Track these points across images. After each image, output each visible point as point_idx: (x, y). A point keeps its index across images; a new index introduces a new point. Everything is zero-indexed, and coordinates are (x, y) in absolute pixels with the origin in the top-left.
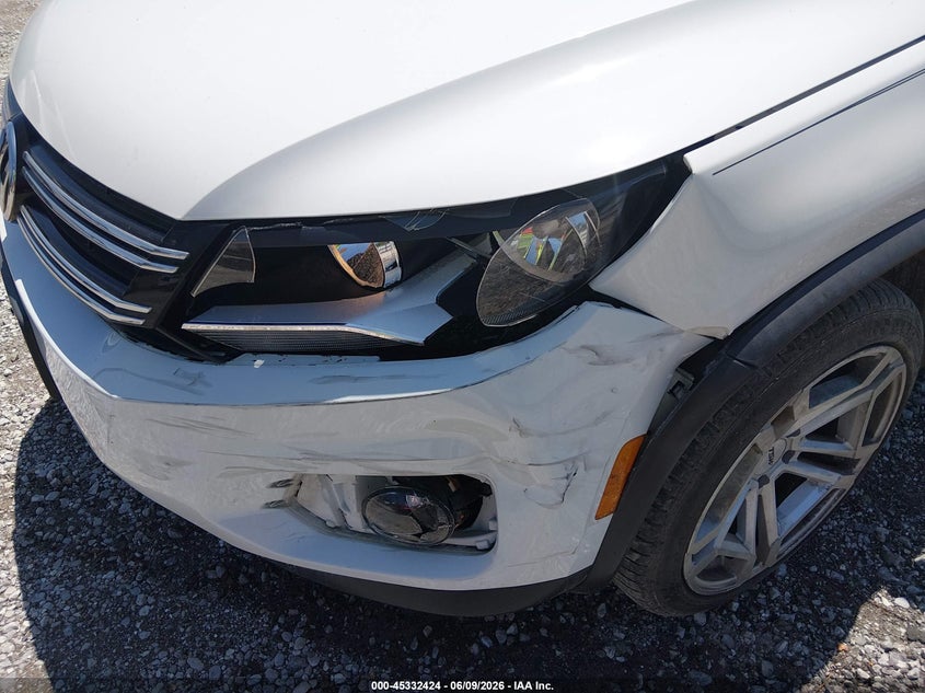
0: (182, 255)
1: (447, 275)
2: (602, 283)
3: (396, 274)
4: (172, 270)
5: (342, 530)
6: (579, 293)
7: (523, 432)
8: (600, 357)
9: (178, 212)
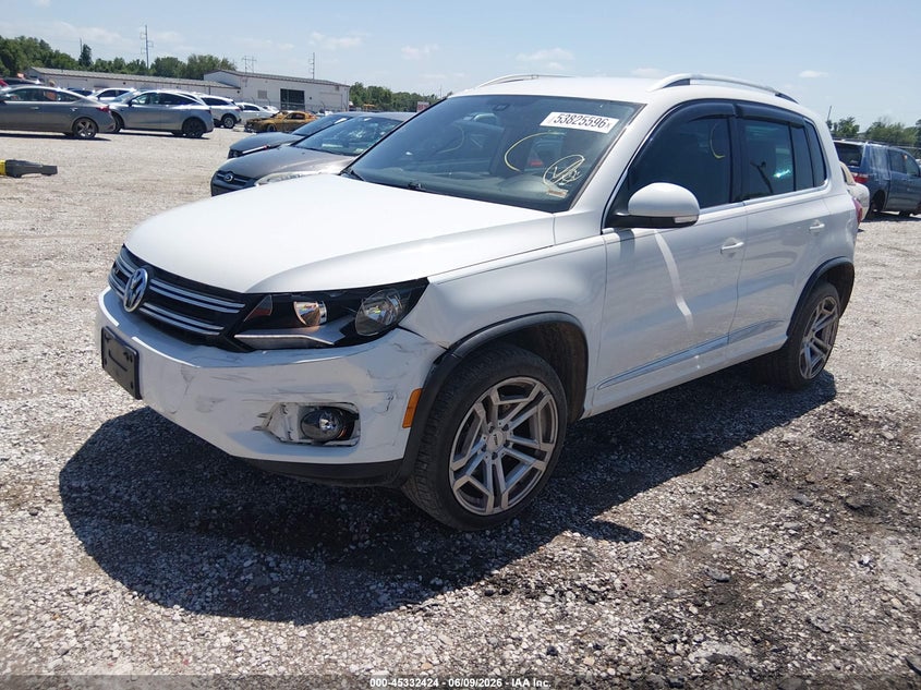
0: (242, 306)
1: (344, 323)
2: (403, 323)
3: (325, 319)
4: (237, 311)
5: (289, 442)
6: (395, 325)
7: (372, 377)
8: (401, 348)
9: (242, 290)
